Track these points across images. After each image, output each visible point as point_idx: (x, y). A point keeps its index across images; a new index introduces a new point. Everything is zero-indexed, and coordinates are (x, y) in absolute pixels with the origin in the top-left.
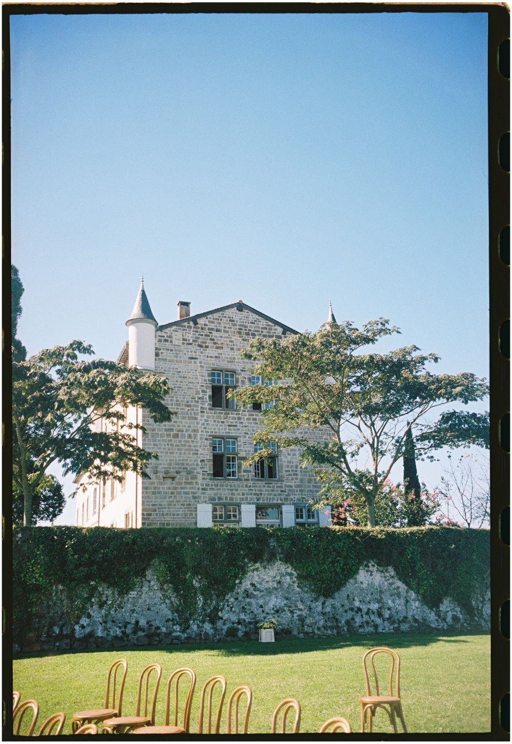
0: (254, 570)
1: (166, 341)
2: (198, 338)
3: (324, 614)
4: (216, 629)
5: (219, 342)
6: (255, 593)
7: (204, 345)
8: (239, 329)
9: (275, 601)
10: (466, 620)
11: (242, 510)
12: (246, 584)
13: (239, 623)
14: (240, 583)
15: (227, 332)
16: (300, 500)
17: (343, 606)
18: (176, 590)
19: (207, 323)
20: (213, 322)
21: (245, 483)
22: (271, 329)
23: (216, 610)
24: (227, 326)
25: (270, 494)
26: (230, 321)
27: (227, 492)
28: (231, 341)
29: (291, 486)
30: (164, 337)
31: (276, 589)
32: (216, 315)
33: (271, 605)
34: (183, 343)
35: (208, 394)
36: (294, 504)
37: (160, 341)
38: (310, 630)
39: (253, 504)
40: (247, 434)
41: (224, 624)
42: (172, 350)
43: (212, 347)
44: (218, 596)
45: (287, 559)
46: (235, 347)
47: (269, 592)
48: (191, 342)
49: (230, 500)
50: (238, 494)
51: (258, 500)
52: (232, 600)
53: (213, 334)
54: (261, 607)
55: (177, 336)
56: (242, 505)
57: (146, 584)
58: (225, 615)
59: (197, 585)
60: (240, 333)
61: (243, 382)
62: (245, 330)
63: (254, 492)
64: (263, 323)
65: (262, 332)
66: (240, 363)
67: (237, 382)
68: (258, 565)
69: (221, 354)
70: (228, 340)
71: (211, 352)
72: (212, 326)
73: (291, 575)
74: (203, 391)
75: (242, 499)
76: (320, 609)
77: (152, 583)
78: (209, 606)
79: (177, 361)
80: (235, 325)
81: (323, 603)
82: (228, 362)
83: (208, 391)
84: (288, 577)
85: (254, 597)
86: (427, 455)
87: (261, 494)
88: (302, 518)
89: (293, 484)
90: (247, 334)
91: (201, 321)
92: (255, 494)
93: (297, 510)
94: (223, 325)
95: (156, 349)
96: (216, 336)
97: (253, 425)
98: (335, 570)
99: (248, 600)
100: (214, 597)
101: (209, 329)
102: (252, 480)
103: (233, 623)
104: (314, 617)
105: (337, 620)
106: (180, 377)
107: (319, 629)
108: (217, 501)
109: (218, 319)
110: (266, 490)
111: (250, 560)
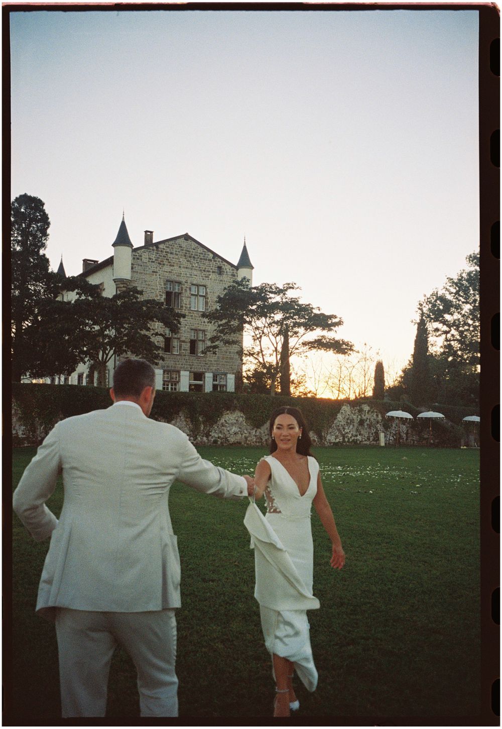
0: (226, 414)
1: (138, 259)
2: (159, 258)
3: (256, 436)
4: (208, 440)
5: (172, 262)
6: (226, 425)
7: (162, 263)
8: (186, 253)
9: (234, 429)
10: (318, 441)
11: (181, 375)
12: (223, 420)
13: (218, 438)
14: (220, 420)
15: (177, 255)
16: (216, 370)
17: (264, 433)
18: (192, 421)
19: (165, 248)
20: (168, 247)
21: (184, 357)
22: (205, 254)
23: (209, 431)
24: (178, 250)
25: (198, 366)
26: (180, 247)
27: (172, 363)
28: (179, 261)
29: (212, 361)
30: (136, 256)
31: (235, 423)
32: (171, 243)
33: (233, 431)
34: (149, 261)
35: (163, 297)
36: (212, 372)
37: (134, 259)
38: (249, 443)
39: (188, 371)
40: (186, 325)
41: (212, 438)
42: (141, 266)
43: (167, 265)
44: (210, 425)
45: (242, 410)
46: (182, 266)
47: (232, 424)
48: (154, 260)
49: (174, 367)
50: (179, 364)
51: (191, 369)
52: (216, 427)
53: (169, 256)
54: (228, 431)
55: (145, 256)
56: (181, 372)
57: (179, 418)
58: (212, 434)
59: (201, 419)
60: (185, 256)
61: (186, 290)
62: (189, 254)
63: (188, 363)
64: (200, 250)
65: (200, 256)
66: (185, 277)
67: (182, 290)
68: (228, 412)
69: (173, 270)
70: (178, 260)
71: (167, 268)
72: (168, 250)
73: (242, 417)
74: (160, 295)
75: (182, 368)
76: (254, 433)
77: (182, 418)
78: (206, 429)
79: (145, 274)
80: (183, 250)
81: (256, 431)
82: (177, 276)
83: (163, 295)
84: (241, 418)
85: (226, 426)
86: (304, 355)
87: (193, 365)
88: (216, 381)
89: (213, 360)
90: (190, 257)
91: (161, 246)
92: (189, 365)
93: (214, 376)
94: (174, 250)
95: (132, 264)
96: (170, 257)
97: (190, 320)
98: (262, 416)
99: (223, 428)
100: (208, 426)
101: (166, 252)
102: (188, 356)
103: (216, 438)
104: (251, 437)
105: (261, 439)
106: (146, 285)
107: (253, 442)
108: (166, 368)
109: (171, 245)
110: (197, 363)
111: (225, 409)
